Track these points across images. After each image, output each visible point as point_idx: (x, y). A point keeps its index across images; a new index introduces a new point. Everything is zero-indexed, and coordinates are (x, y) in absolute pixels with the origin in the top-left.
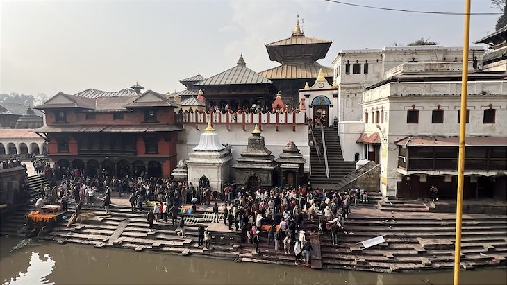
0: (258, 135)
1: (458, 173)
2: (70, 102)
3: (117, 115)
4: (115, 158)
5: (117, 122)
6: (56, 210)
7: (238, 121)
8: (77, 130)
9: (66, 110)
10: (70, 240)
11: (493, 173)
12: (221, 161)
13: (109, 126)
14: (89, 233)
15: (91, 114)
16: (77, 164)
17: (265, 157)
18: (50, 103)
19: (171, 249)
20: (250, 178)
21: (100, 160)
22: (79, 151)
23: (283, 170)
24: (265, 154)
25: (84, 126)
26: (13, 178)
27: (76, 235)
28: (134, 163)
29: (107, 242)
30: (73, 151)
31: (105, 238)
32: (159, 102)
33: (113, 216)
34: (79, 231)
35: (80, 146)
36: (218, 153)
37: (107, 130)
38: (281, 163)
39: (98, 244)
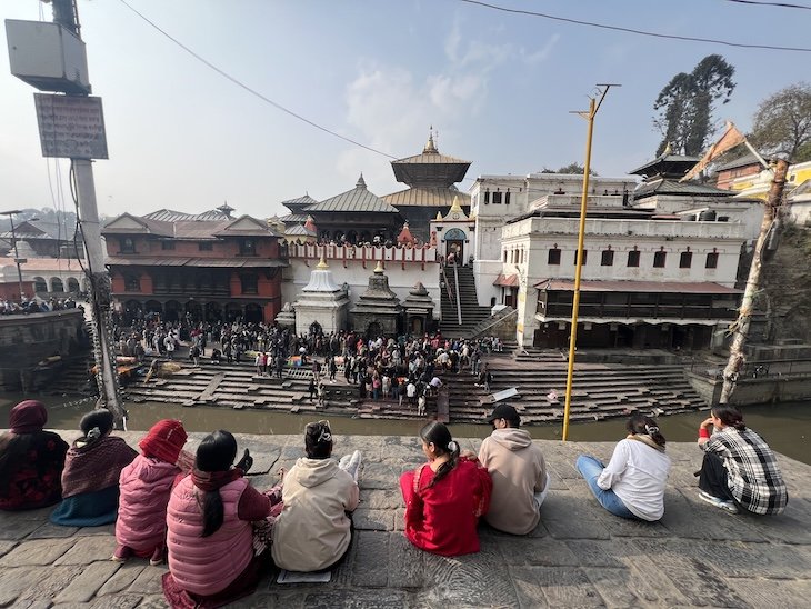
0: (381, 274)
1: (572, 320)
2: (139, 227)
3: (204, 245)
4: (203, 299)
5: (205, 254)
6: (129, 363)
7: (357, 257)
8: (150, 263)
9: (135, 237)
10: (150, 398)
11: (632, 321)
12: (336, 304)
13: (193, 259)
14: (174, 390)
15: (169, 243)
16: (152, 305)
17: (389, 300)
18: (111, 227)
19: (278, 406)
20: (371, 324)
21: (183, 302)
22: (154, 290)
23: (409, 316)
24: (389, 296)
25: (159, 257)
26: (67, 323)
27: (157, 392)
28: (227, 306)
29: (197, 399)
30: (146, 289)
31: (195, 395)
32: (258, 231)
33: (203, 369)
34: (161, 387)
35: (155, 283)
36: (333, 295)
37: (192, 264)
38: (406, 308)
39: (186, 402)
